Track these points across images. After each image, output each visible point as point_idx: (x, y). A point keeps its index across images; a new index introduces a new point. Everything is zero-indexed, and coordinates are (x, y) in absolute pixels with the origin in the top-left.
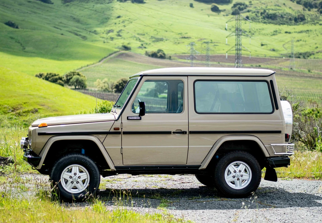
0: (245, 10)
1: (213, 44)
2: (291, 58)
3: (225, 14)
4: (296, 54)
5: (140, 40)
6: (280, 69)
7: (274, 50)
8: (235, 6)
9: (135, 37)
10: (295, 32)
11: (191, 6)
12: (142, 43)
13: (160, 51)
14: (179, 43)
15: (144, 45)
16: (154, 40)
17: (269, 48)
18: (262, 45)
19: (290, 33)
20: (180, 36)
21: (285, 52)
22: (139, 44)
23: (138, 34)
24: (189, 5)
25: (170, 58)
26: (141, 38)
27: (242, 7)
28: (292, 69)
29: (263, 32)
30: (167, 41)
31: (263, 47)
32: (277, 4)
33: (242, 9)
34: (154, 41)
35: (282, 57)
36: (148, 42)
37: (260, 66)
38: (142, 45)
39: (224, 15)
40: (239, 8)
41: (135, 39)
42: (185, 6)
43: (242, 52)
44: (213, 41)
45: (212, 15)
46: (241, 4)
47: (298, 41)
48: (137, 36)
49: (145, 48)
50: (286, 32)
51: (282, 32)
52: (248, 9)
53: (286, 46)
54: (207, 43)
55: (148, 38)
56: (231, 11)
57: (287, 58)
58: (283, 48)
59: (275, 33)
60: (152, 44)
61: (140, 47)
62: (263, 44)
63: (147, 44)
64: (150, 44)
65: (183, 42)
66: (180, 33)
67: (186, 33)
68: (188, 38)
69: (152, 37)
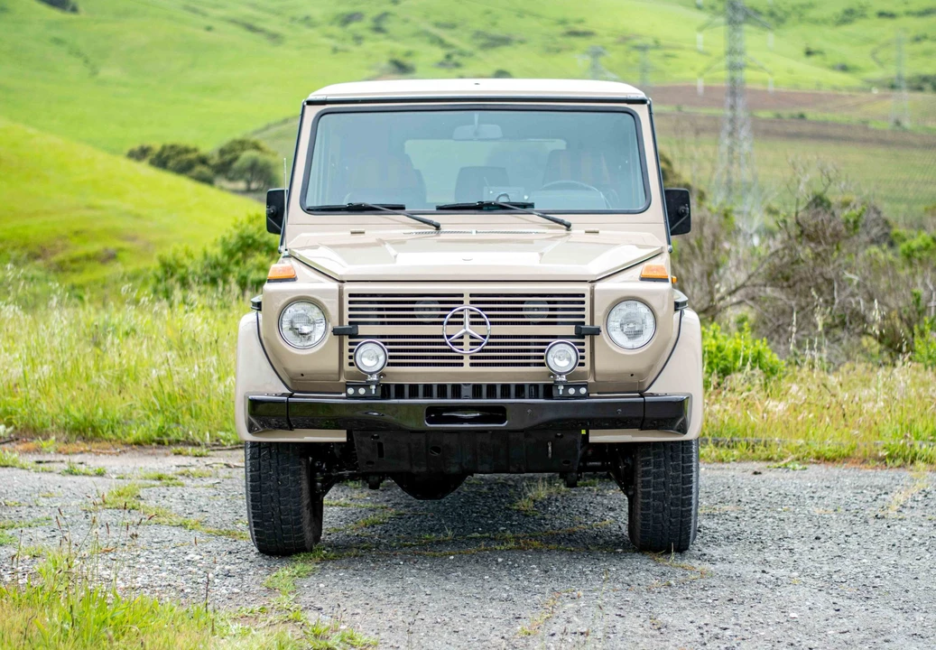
1: (659, 53)
2: (895, 93)
4: (909, 81)
5: (441, 43)
6: (864, 124)
7: (844, 68)
9: (425, 33)
10: (909, 13)
12: (449, 51)
13: (501, 74)
14: (559, 51)
15: (456, 58)
16: (482, 41)
17: (829, 63)
18: (809, 53)
19: (891, 16)
20: (561, 29)
21: (878, 74)
22: (439, 54)
23: (437, 25)
26: (446, 35)
28: (898, 123)
29: (813, 14)
30: (522, 47)
31: (813, 59)
34: (484, 47)
35: (870, 90)
36: (466, 47)
37: (802, 116)
38: (448, 57)
41: (428, 39)
43: (748, 74)
44: (663, 42)
47: (918, 39)
48: (434, 31)
49: (457, 66)
50: (882, 14)
51: (868, 13)
53: (881, 56)
54: (643, 48)
55: (468, 35)
57: (883, 92)
58: (872, 63)
59: (847, 17)
60: (480, 54)
61: (442, 65)
62: (813, 47)
63: (462, 54)
64: (471, 55)
65: (572, 49)
66: (563, 22)
67: (581, 21)
68: (586, 34)
69: (478, 34)
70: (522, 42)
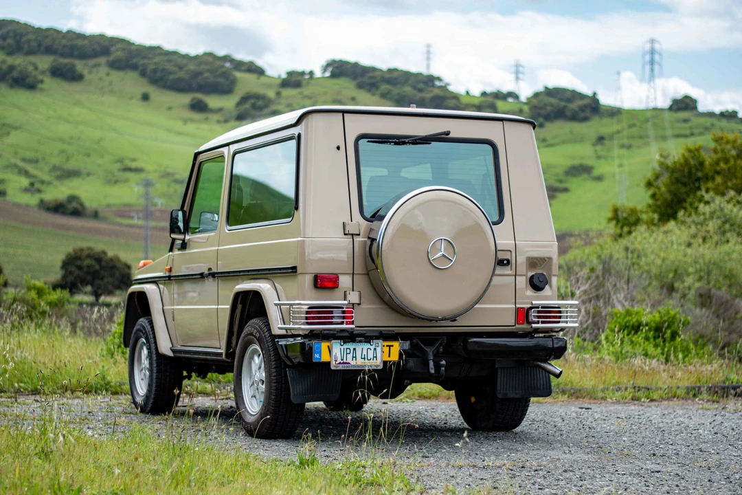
0: (266, 111)
3: (221, 118)
5: (26, 174)
8: (244, 99)
9: (16, 166)
11: (145, 97)
12: (33, 180)
13: (72, 198)
14: (116, 182)
15: (37, 185)
16: (58, 173)
20: (118, 166)
22: (25, 182)
23: (24, 160)
24: (139, 96)
25: (96, 215)
26: (30, 168)
27: (260, 103)
30: (90, 178)
32: (339, 97)
33: (261, 108)
34: (59, 178)
36: (46, 178)
38: (32, 184)
39: (219, 122)
40: (254, 106)
41: (16, 170)
42: (131, 98)
45: (192, 120)
46: (257, 97)
48: (21, 164)
49: (39, 191)
52: (273, 108)
55: (47, 168)
56: (235, 113)
60: (55, 182)
61: (26, 190)
63: (43, 182)
64: (50, 183)
65: (126, 181)
66: (120, 161)
67: (134, 160)
68: (138, 170)
69: (55, 168)
70: (89, 174)
